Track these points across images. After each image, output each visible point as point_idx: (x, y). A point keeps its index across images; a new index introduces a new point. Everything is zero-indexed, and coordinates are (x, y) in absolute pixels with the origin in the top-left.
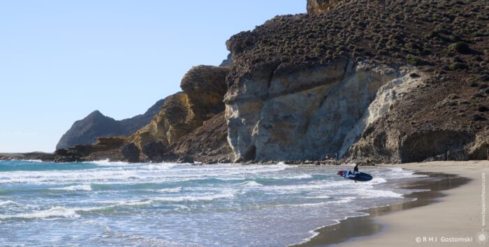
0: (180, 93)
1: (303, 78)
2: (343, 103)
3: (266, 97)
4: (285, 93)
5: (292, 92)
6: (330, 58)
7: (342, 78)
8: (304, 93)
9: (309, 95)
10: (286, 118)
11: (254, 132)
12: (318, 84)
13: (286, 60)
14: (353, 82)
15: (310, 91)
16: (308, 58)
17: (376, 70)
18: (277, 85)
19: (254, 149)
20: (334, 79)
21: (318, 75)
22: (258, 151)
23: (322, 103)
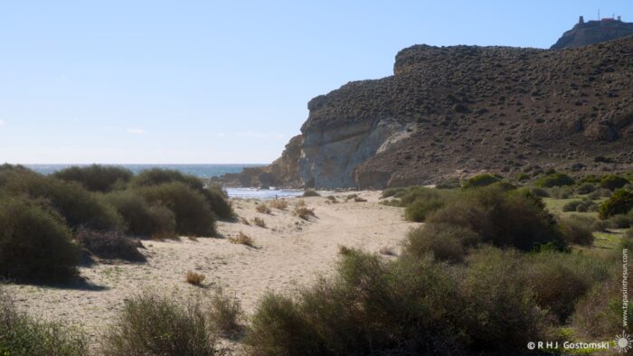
0: (299, 136)
1: (343, 131)
2: (368, 149)
3: (321, 144)
4: (332, 141)
5: (337, 141)
6: (362, 118)
7: (369, 132)
8: (344, 141)
9: (349, 143)
10: (332, 158)
11: (313, 168)
12: (354, 135)
13: (334, 119)
14: (375, 133)
15: (348, 140)
16: (348, 117)
17: (389, 126)
18: (327, 136)
19: (313, 179)
20: (364, 132)
21: (352, 129)
22: (316, 181)
23: (358, 147)
